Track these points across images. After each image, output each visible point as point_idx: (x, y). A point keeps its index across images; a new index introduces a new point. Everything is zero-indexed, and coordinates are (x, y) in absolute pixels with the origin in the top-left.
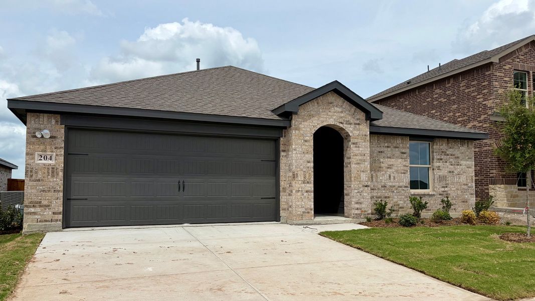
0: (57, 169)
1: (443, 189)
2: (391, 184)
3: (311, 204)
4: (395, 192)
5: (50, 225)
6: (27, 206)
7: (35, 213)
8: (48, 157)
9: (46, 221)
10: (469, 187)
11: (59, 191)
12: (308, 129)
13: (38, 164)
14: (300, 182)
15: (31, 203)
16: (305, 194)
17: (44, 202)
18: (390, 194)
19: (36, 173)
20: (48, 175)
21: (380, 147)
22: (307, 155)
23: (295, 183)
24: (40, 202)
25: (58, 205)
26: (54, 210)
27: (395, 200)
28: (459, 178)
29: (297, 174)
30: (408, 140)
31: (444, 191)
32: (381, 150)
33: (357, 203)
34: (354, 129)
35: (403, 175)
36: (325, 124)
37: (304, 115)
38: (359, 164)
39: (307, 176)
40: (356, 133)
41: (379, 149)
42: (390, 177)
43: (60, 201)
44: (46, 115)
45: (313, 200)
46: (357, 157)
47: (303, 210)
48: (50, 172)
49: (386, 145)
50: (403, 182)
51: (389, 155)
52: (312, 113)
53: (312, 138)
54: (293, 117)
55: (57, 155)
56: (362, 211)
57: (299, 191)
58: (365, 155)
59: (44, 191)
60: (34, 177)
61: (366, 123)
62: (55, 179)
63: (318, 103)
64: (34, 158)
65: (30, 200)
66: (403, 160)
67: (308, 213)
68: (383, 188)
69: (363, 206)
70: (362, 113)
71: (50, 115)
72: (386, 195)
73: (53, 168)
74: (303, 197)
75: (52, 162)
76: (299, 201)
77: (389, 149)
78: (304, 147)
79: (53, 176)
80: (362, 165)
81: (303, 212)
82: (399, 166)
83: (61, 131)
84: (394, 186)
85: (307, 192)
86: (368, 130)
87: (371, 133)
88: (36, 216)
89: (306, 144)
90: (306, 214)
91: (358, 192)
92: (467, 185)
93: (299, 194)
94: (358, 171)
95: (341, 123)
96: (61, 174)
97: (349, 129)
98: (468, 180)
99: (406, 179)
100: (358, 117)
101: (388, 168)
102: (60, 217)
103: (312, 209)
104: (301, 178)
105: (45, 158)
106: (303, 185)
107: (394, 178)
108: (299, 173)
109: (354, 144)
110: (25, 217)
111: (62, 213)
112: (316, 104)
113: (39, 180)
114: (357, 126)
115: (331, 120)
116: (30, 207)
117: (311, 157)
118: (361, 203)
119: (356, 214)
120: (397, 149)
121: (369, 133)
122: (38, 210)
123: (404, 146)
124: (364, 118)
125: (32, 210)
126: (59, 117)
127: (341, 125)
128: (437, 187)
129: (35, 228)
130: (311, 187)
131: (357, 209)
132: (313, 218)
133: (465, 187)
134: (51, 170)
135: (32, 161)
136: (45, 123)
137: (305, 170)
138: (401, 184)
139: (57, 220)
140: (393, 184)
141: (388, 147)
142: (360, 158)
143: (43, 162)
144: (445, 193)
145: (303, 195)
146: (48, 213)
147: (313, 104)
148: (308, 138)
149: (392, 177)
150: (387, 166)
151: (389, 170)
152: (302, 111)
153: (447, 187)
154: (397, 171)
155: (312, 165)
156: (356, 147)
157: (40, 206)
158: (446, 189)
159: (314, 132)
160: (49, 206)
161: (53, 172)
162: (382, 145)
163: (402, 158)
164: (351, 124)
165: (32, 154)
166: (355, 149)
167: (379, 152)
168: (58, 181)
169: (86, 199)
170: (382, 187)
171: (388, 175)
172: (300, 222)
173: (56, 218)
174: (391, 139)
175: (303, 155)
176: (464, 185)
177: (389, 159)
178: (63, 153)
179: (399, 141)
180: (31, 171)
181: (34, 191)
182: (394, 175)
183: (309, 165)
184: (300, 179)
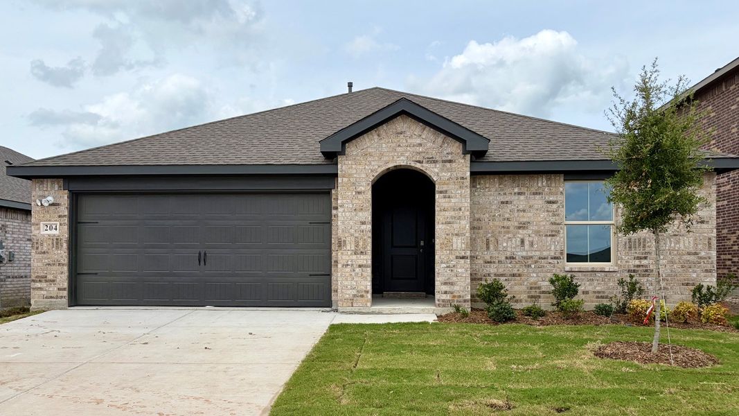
0: (61, 239)
1: (637, 262)
2: (524, 254)
3: (367, 284)
4: (533, 266)
5: (55, 302)
6: (33, 281)
7: (41, 289)
8: (54, 227)
9: (51, 297)
10: (701, 258)
11: (63, 265)
12: (364, 176)
13: (43, 235)
14: (349, 253)
15: (37, 277)
16: (357, 270)
17: (50, 277)
18: (523, 270)
19: (42, 244)
20: (53, 247)
21: (505, 194)
22: (360, 214)
23: (342, 253)
24: (46, 277)
25: (63, 280)
26: (59, 286)
27: (532, 280)
28: (678, 242)
29: (345, 241)
30: (562, 180)
31: (638, 266)
32: (507, 199)
33: (445, 284)
34: (442, 170)
35: (549, 238)
36: (391, 165)
37: (357, 155)
38: (449, 223)
39: (361, 244)
40: (446, 175)
41: (502, 198)
42: (522, 242)
43: (65, 276)
44: (49, 180)
45: (370, 278)
46: (447, 214)
47: (354, 292)
48: (55, 243)
49: (516, 190)
50: (550, 250)
51: (521, 207)
52: (370, 150)
53: (370, 188)
54: (339, 159)
55: (61, 224)
56: (454, 297)
57: (348, 265)
58: (460, 209)
59: (49, 264)
60: (40, 249)
61: (464, 158)
62: (59, 252)
63: (379, 135)
64: (39, 229)
65: (36, 274)
66: (551, 214)
67: (362, 296)
68: (508, 261)
69: (456, 288)
70: (457, 144)
71: (54, 180)
72: (515, 271)
73: (57, 239)
74: (353, 274)
75: (56, 232)
76: (347, 280)
77: (522, 197)
78: (356, 201)
79: (57, 248)
80: (455, 226)
81: (354, 296)
82: (542, 223)
83: (64, 198)
84: (531, 257)
85: (360, 266)
86: (468, 169)
87: (472, 174)
88: (42, 292)
89: (360, 196)
90: (359, 298)
91: (447, 267)
92: (696, 254)
93: (348, 269)
94: (447, 235)
95: (419, 162)
96: (65, 245)
97: (432, 171)
98: (700, 246)
99: (555, 246)
100: (449, 150)
101: (519, 228)
102: (65, 293)
103: (367, 292)
104: (350, 246)
105: (51, 228)
106: (354, 257)
107: (532, 244)
108: (348, 239)
109: (441, 192)
110: (33, 293)
111: (67, 289)
112: (376, 137)
113: (44, 253)
114: (448, 165)
115: (402, 158)
116: (37, 282)
117: (367, 215)
118: (452, 284)
119: (443, 301)
120: (537, 197)
121: (468, 174)
122: (44, 285)
123: (554, 190)
124: (460, 151)
125: (38, 285)
126: (61, 181)
127: (418, 166)
128: (622, 258)
129: (41, 305)
130: (367, 259)
131: (446, 293)
132: (369, 304)
133: (692, 258)
134: (55, 241)
135: (38, 232)
136: (49, 189)
137: (357, 235)
138: (545, 254)
139: (62, 297)
140: (530, 254)
141: (519, 194)
142: (453, 213)
143: (49, 232)
144: (641, 268)
145: (354, 271)
146: (53, 289)
147: (370, 136)
148: (363, 189)
149: (527, 243)
150: (516, 224)
151: (521, 231)
152: (353, 149)
153: (645, 258)
154: (538, 233)
155: (369, 227)
156: (445, 197)
157: (46, 281)
158: (644, 262)
159: (372, 178)
160: (54, 281)
161: (57, 243)
162: (508, 191)
163: (548, 211)
164: (435, 162)
165: (37, 225)
166: (444, 200)
167: (502, 203)
168: (62, 254)
169: (96, 274)
170: (507, 258)
171: (519, 239)
172: (349, 309)
173: (61, 295)
174: (526, 181)
175: (353, 214)
176: (689, 254)
177: (521, 214)
178: (66, 221)
179: (542, 183)
180: (37, 243)
181: (40, 264)
182: (531, 239)
183: (363, 227)
184: (348, 248)
